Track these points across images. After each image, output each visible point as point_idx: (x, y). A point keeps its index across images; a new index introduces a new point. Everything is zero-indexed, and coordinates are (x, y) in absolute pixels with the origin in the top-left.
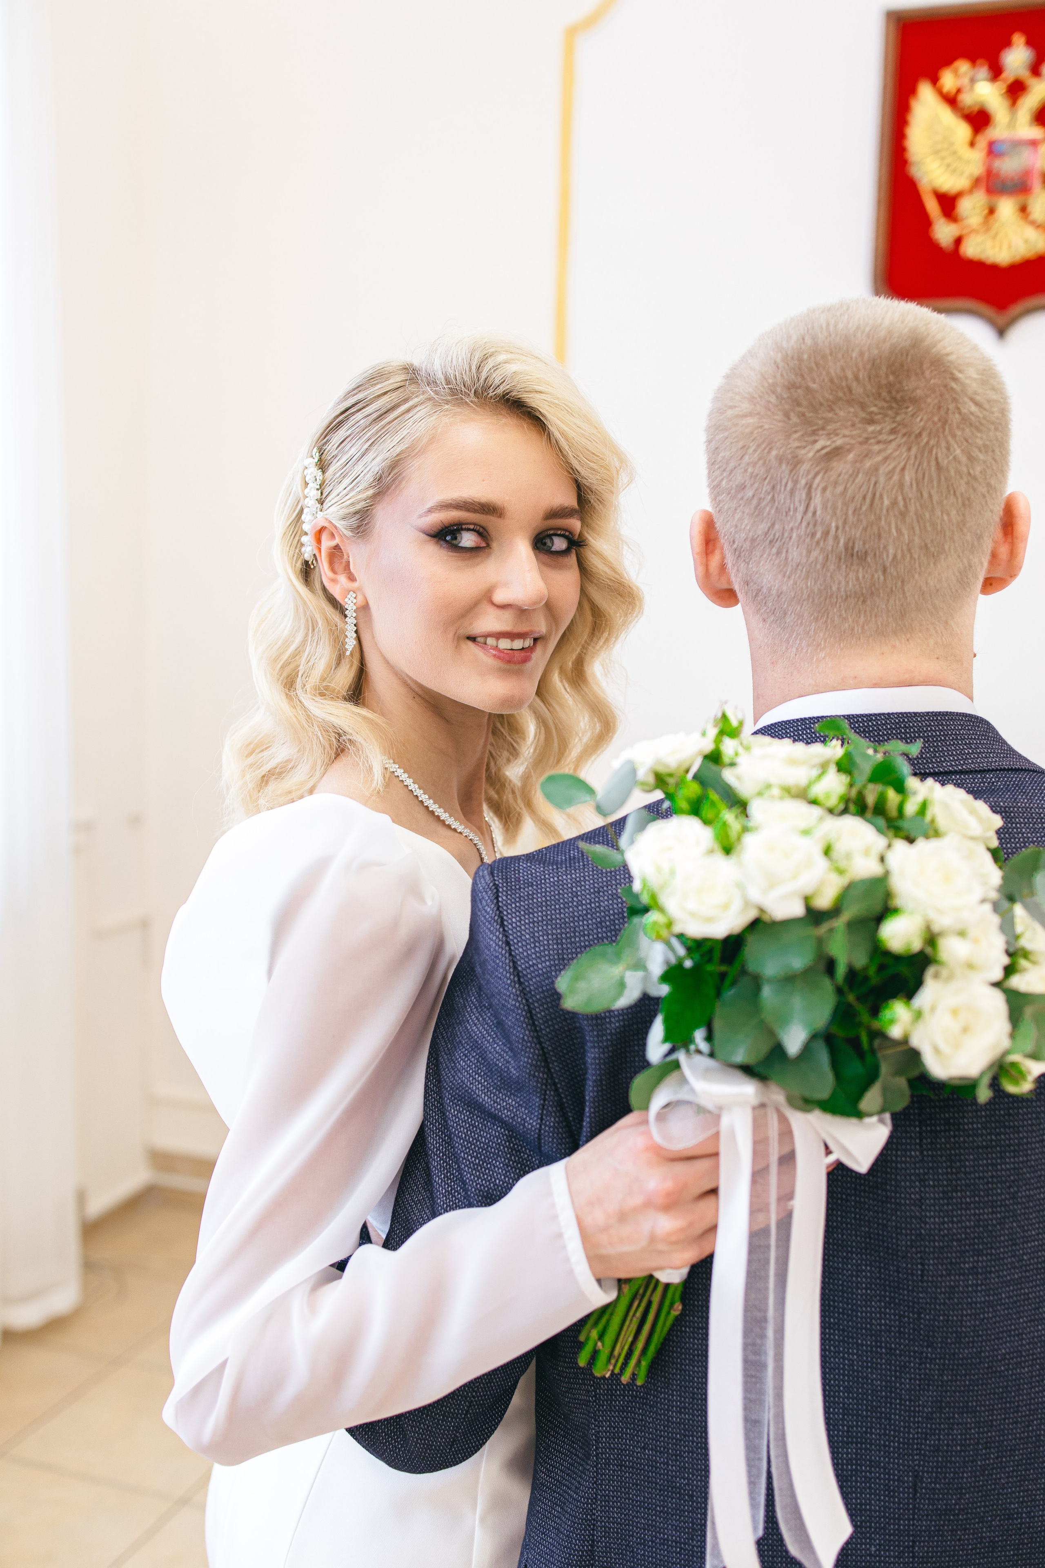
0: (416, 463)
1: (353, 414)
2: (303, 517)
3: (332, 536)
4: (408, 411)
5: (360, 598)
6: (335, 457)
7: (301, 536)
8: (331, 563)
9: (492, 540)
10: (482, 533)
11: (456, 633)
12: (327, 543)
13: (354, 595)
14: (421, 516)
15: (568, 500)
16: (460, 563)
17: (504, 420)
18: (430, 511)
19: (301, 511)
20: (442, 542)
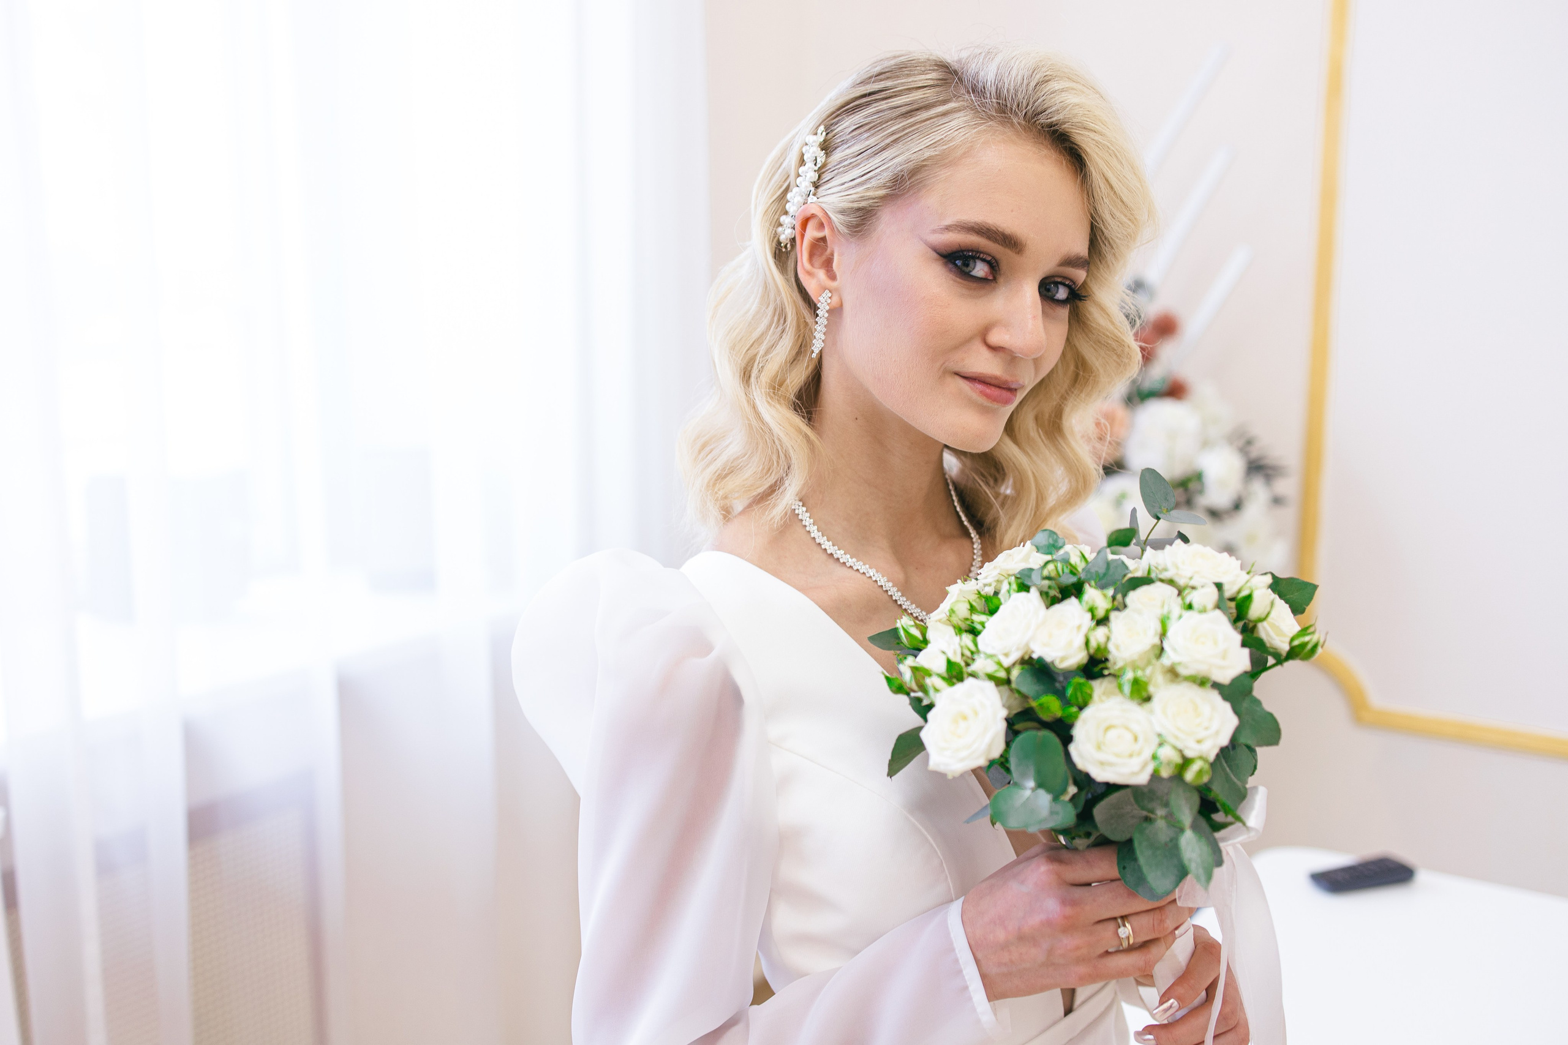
0: (944, 174)
1: (876, 101)
2: (789, 196)
3: (821, 226)
4: (944, 114)
5: (835, 299)
6: (843, 142)
7: (780, 216)
8: (811, 255)
9: (1000, 275)
10: (994, 265)
11: (944, 363)
12: (812, 233)
13: (830, 295)
14: (934, 231)
15: (1080, 247)
16: (965, 291)
17: (1045, 152)
18: (948, 228)
19: (787, 190)
20: (951, 266)
